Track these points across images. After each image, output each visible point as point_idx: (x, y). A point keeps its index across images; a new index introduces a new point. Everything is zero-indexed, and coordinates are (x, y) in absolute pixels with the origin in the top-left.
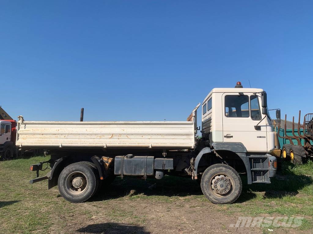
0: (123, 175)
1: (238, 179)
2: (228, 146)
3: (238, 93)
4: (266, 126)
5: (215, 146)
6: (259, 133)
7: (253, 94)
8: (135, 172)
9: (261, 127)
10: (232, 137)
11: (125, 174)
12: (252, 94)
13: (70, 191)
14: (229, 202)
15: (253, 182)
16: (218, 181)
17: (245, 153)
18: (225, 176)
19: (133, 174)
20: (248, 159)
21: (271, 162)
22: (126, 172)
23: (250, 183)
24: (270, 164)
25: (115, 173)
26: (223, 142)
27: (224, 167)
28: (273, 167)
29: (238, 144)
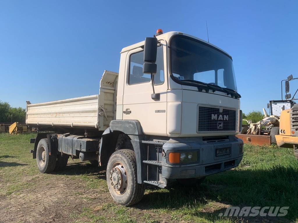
9: (161, 95)
10: (130, 112)
15: (145, 181)
16: (113, 172)
17: (138, 136)
18: (122, 167)
19: (67, 153)
20: (139, 144)
21: (165, 153)
22: (63, 150)
23: (140, 181)
24: (163, 156)
25: (59, 150)
26: (123, 120)
27: (121, 154)
28: (167, 161)
29: (130, 123)
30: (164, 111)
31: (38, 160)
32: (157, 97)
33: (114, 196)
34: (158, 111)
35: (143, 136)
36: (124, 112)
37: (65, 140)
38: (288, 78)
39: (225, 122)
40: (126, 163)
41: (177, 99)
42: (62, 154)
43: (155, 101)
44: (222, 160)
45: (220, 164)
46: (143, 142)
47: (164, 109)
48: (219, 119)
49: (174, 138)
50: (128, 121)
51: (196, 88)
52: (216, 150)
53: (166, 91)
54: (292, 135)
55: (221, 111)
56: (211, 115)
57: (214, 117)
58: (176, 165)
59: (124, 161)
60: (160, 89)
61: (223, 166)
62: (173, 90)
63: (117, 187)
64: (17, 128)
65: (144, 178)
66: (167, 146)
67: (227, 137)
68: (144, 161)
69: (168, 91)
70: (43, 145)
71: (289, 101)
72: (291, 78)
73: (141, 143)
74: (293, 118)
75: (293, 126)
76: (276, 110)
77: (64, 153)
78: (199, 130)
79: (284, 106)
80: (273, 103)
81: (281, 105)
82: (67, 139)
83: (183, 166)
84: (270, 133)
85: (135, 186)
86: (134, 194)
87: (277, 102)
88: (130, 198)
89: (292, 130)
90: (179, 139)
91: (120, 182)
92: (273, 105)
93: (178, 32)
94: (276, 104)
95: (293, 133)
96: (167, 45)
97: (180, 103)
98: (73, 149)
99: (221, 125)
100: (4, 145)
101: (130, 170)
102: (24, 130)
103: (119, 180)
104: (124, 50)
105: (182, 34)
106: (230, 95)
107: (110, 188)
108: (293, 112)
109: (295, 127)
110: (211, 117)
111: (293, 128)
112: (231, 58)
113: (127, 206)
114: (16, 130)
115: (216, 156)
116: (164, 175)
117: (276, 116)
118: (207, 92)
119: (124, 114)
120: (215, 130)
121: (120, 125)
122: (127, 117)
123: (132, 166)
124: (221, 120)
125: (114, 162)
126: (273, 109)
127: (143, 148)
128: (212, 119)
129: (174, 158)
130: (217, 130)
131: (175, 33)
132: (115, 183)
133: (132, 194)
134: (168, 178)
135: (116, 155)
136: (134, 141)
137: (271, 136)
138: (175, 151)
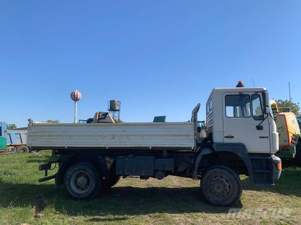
2: (228, 146)
3: (239, 93)
5: (215, 147)
6: (261, 133)
7: (255, 93)
12: (253, 93)
20: (250, 160)
26: (224, 143)
28: (277, 169)
30: (267, 137)
36: (226, 137)
42: (123, 176)
46: (252, 158)
68: (254, 171)
69: (270, 125)
116: (274, 178)
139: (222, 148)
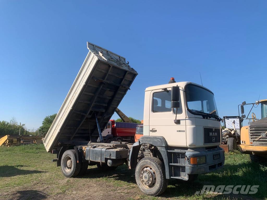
0: (90, 161)
1: (159, 172)
4: (186, 119)
5: (141, 139)
6: (178, 127)
8: (96, 159)
9: (181, 121)
10: (156, 131)
11: (91, 160)
13: (66, 168)
14: (153, 194)
15: (172, 177)
16: (144, 172)
17: (164, 147)
18: (151, 169)
19: (95, 161)
20: (166, 153)
21: (187, 158)
22: (91, 158)
23: (168, 177)
24: (186, 160)
25: (86, 159)
26: (149, 136)
27: (149, 160)
28: (189, 163)
29: (158, 138)
30: (184, 131)
31: (63, 168)
32: (178, 122)
33: (143, 190)
34: (180, 131)
35: (168, 147)
36: (151, 131)
37: (93, 151)
38: (243, 103)
39: (215, 137)
40: (155, 166)
41: (193, 124)
42: (89, 162)
43: (176, 125)
44: (217, 162)
45: (215, 165)
46: (169, 151)
47: (184, 130)
48: (213, 135)
49: (191, 148)
50: (156, 137)
51: (201, 117)
52: (214, 155)
53: (184, 118)
54: (251, 145)
55: (214, 130)
56: (209, 133)
57: (211, 134)
58: (195, 165)
59: (153, 164)
60: (179, 117)
61: (217, 166)
62: (190, 118)
63: (148, 183)
64: (8, 140)
65: (171, 175)
66: (189, 153)
67: (216, 147)
68: (170, 164)
69: (186, 118)
70: (69, 155)
71: (238, 117)
72: (244, 103)
73: (167, 152)
74: (251, 133)
75: (251, 138)
76: (229, 124)
77: (91, 161)
78: (204, 143)
79: (234, 121)
80: (226, 118)
81: (232, 120)
82: (95, 150)
83: (198, 166)
84: (227, 143)
85: (163, 181)
86: (162, 187)
87: (229, 118)
88: (159, 190)
89: (251, 141)
90: (194, 149)
91: (151, 179)
92: (226, 120)
93: (189, 82)
94: (228, 119)
95: (251, 143)
96: (183, 90)
97: (195, 126)
98: (102, 158)
99: (214, 139)
100: (5, 156)
101: (158, 171)
102: (14, 143)
103: (150, 178)
104: (147, 89)
105: (191, 83)
106: (217, 120)
107: (139, 185)
108: (250, 128)
109: (253, 139)
110: (209, 134)
111: (251, 140)
112: (213, 94)
113: (156, 196)
114: (7, 142)
115: (214, 159)
116: (187, 172)
117: (229, 129)
118: (207, 118)
119: (151, 132)
120: (211, 143)
121: (149, 140)
122: (153, 134)
123: (160, 168)
124: (214, 136)
125: (143, 166)
126: (226, 123)
127: (169, 155)
128: (210, 135)
129: (194, 161)
130: (212, 143)
131: (187, 83)
132: (145, 180)
133: (160, 187)
134: (190, 174)
135: (145, 160)
136: (162, 151)
137: (228, 145)
138: (194, 156)
139: (145, 141)
